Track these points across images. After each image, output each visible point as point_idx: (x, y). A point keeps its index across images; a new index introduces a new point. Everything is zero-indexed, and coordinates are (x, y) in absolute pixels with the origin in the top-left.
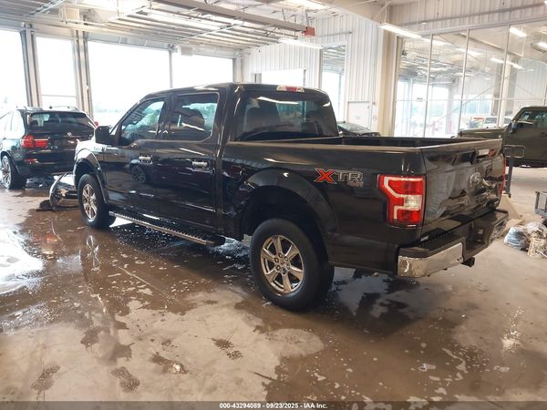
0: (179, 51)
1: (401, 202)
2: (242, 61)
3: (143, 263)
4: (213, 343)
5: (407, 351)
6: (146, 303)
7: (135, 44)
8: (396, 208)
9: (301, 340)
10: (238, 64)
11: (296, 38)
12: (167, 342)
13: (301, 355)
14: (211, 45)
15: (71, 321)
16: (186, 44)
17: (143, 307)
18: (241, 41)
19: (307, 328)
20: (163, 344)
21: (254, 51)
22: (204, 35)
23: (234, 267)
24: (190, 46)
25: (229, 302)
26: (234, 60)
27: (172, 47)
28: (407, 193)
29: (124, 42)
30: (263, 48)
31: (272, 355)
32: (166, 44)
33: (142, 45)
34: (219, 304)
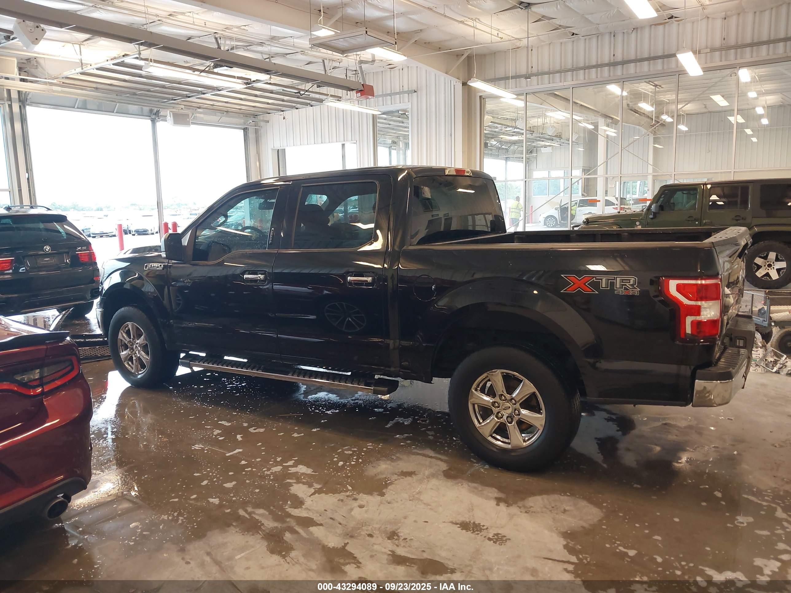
0: (170, 119)
1: (697, 311)
2: (256, 131)
3: (262, 430)
4: (457, 529)
5: (704, 504)
6: (317, 486)
7: (100, 109)
8: (689, 320)
9: (567, 508)
10: (252, 135)
11: (339, 98)
12: (393, 535)
13: (583, 527)
14: (213, 110)
15: (229, 525)
16: (180, 108)
17: (316, 492)
18: (260, 103)
19: (563, 492)
20: (389, 538)
21: (276, 117)
22: (208, 96)
23: (398, 423)
24: (186, 112)
25: (432, 470)
26: (245, 130)
27: (157, 113)
28: (701, 299)
29: (84, 107)
30: (289, 114)
31: (546, 532)
32: (146, 109)
33: (111, 111)
34: (420, 476)
